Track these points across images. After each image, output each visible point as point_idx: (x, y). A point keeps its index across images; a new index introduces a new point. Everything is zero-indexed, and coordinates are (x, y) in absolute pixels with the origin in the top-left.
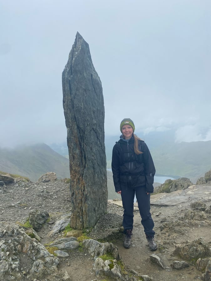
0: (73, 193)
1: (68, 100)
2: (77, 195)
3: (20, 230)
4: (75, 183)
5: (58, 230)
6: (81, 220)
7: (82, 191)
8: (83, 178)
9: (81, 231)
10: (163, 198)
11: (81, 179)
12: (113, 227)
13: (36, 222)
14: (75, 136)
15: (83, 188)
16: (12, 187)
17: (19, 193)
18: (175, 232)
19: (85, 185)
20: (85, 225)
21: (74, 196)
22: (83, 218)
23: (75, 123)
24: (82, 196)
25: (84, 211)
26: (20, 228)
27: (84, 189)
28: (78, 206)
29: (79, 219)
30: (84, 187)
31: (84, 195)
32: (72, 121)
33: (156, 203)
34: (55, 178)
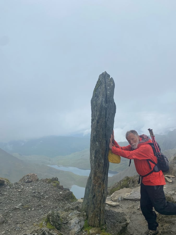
0: (94, 196)
1: (102, 122)
2: (97, 197)
3: (51, 232)
4: (97, 187)
5: (80, 229)
6: (99, 218)
7: (102, 193)
8: (104, 182)
9: (100, 228)
10: (132, 193)
11: (102, 184)
12: (120, 223)
13: (57, 223)
14: (102, 149)
15: (102, 191)
16: (5, 190)
17: (14, 195)
18: (166, 223)
19: (105, 189)
20: (102, 222)
21: (95, 198)
22: (100, 217)
23: (105, 139)
24: (101, 198)
25: (102, 210)
26: (50, 230)
27: (104, 192)
28: (97, 206)
29: (98, 218)
30: (104, 190)
31: (103, 197)
32: (102, 138)
33: (131, 198)
34: (37, 179)
